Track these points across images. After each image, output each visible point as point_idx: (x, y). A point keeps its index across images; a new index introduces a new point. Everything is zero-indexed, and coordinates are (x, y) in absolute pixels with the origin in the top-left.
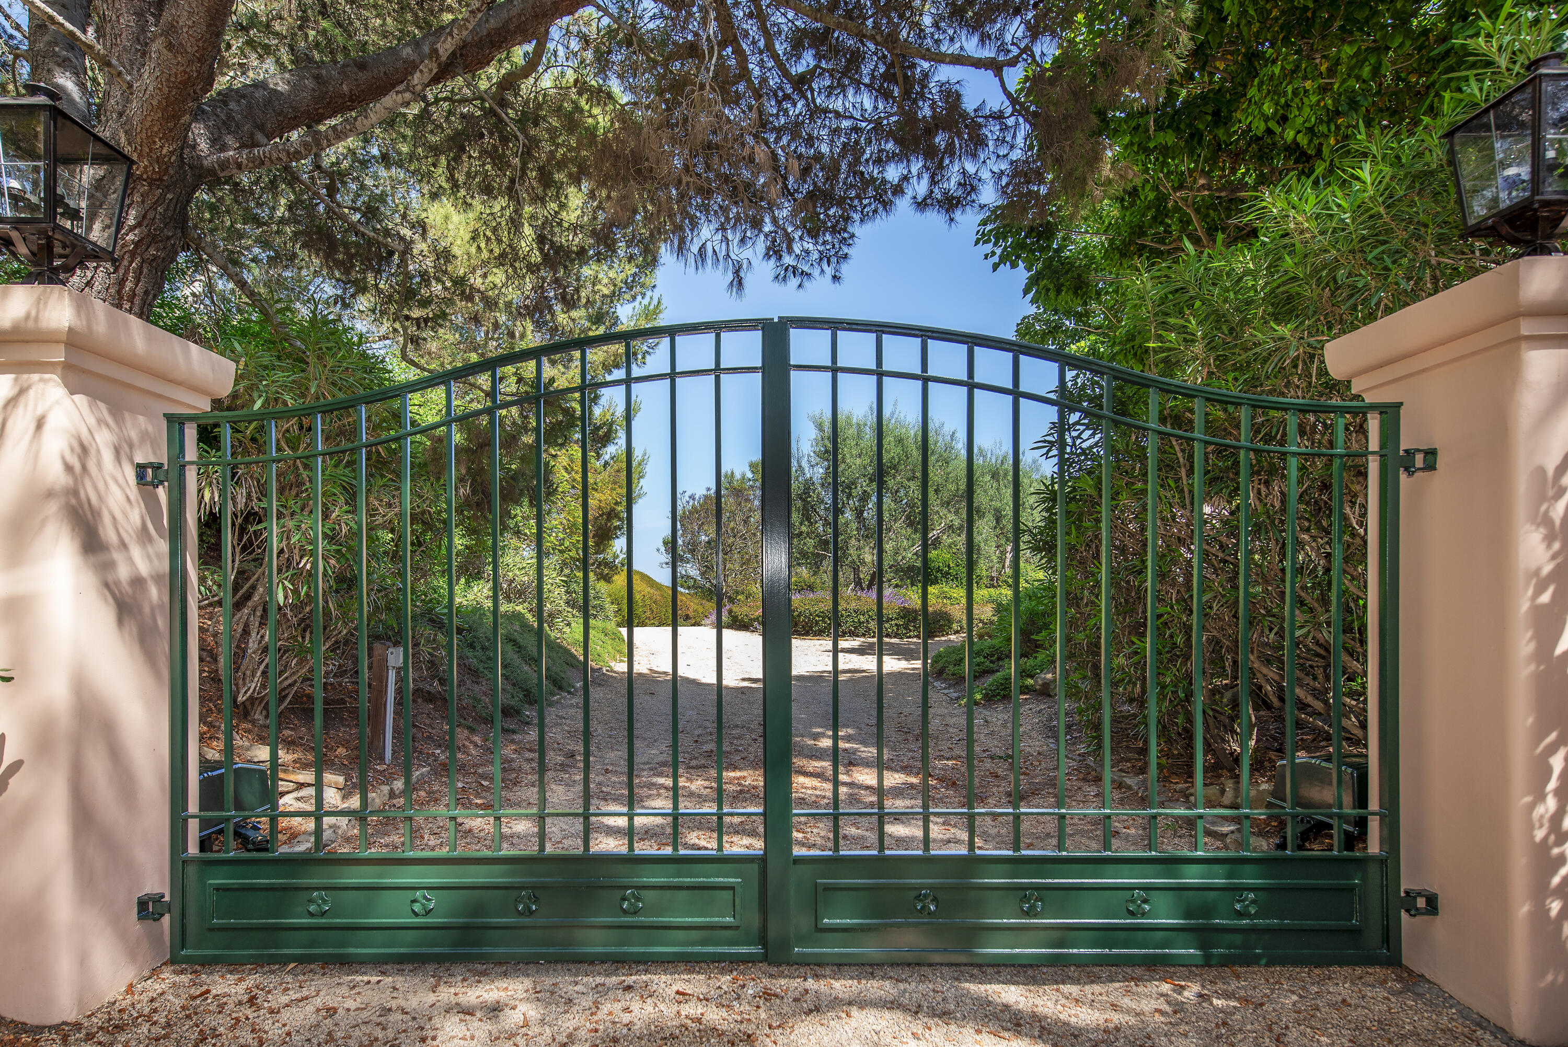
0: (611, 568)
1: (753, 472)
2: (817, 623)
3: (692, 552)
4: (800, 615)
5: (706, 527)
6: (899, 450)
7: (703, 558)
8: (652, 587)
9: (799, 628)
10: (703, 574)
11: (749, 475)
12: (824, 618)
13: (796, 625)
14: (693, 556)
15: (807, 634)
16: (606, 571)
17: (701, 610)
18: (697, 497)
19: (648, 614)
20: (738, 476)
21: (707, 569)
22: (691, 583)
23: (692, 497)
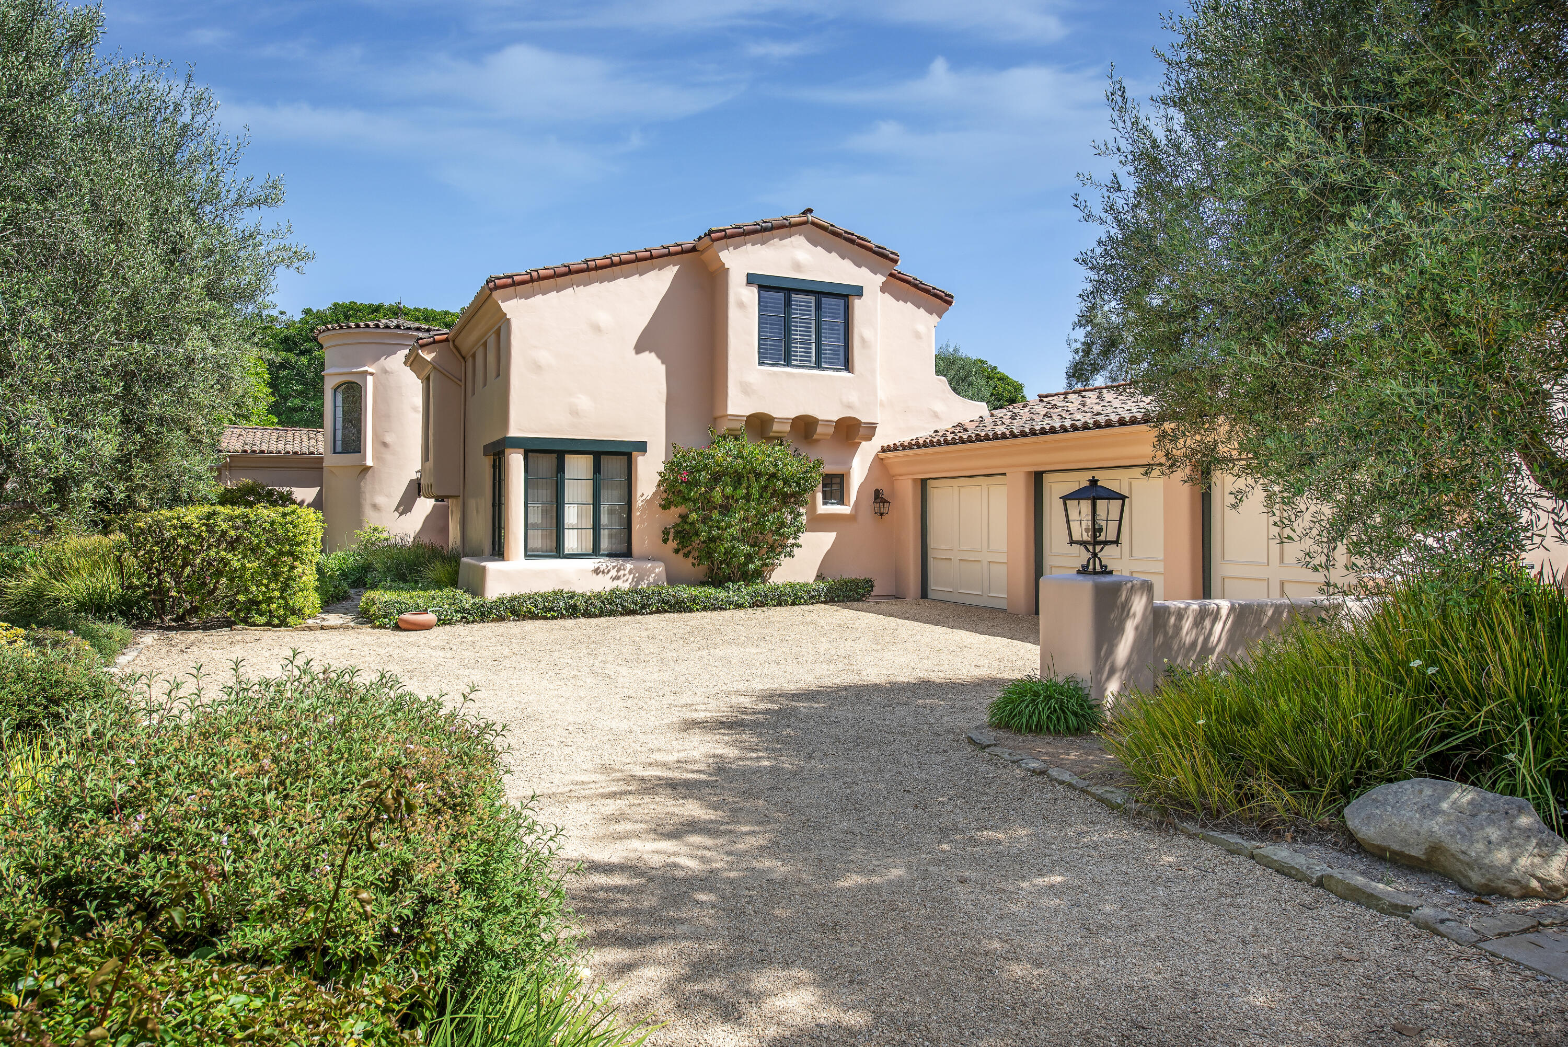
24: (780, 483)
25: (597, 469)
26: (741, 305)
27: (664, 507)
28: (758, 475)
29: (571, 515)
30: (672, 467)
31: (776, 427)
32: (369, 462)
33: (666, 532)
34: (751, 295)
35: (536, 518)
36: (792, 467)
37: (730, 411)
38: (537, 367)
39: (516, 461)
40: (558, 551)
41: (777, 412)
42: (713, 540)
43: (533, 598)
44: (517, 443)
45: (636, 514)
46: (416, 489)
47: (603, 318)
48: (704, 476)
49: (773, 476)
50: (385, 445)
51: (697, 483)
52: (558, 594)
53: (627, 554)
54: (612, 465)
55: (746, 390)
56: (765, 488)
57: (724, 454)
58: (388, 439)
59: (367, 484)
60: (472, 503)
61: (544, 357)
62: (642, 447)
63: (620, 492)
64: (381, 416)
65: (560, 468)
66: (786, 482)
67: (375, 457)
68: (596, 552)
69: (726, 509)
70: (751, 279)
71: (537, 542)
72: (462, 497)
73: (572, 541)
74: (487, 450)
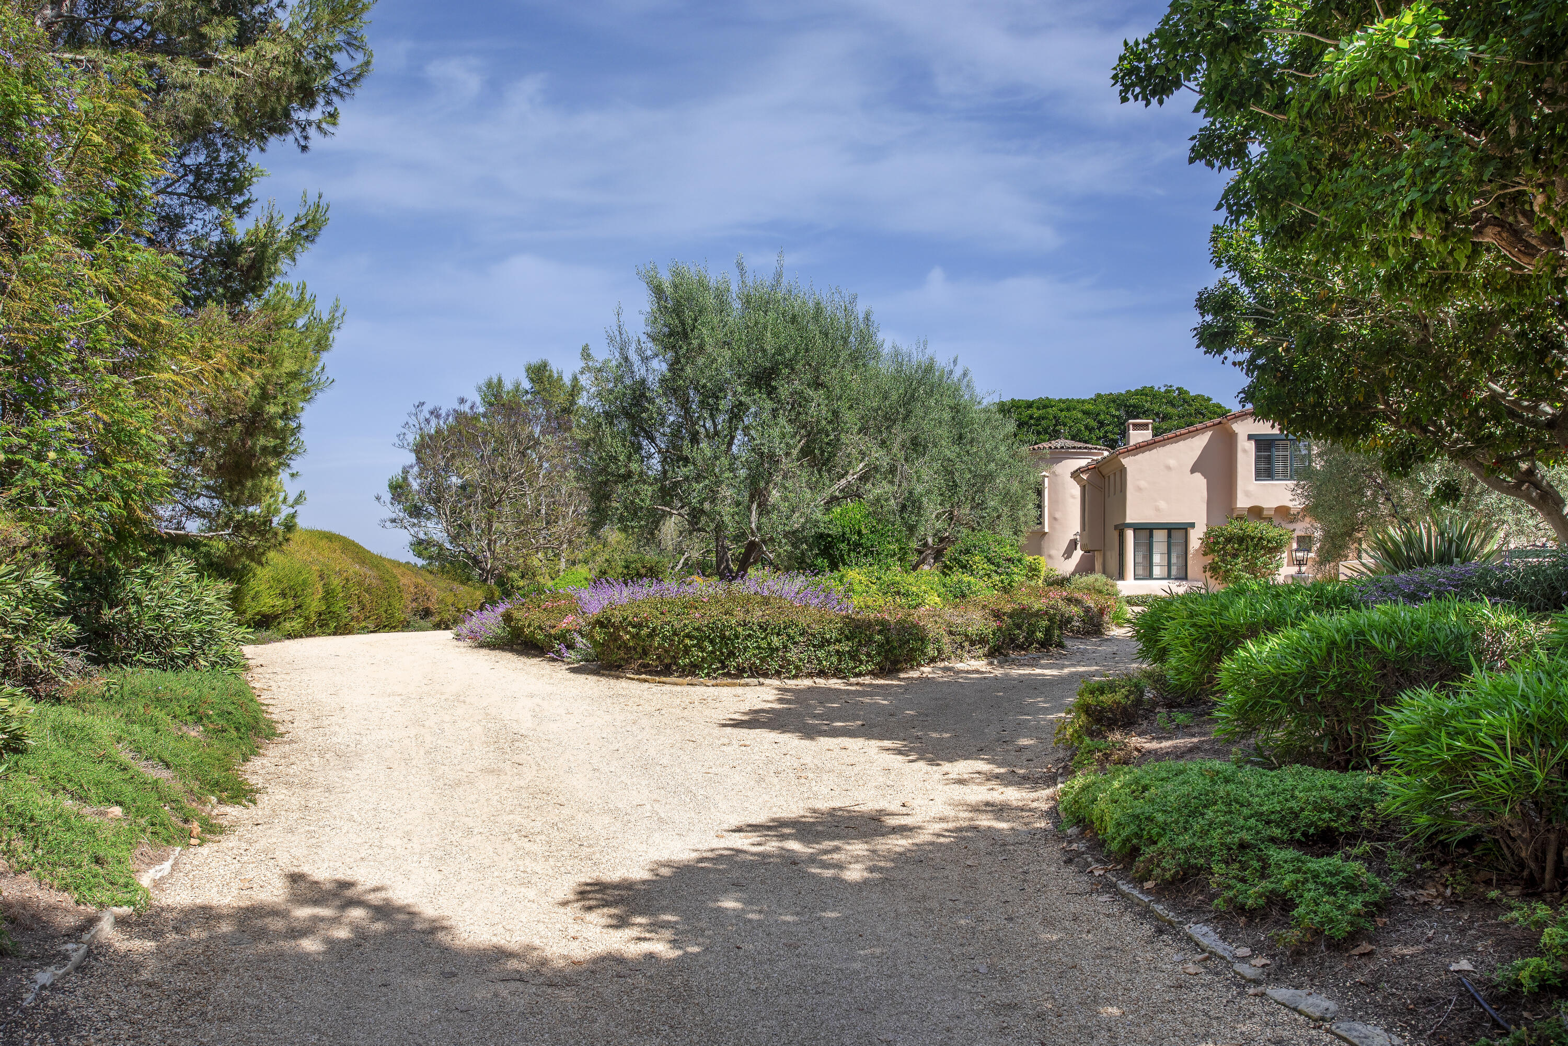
0: (262, 534)
1: (532, 380)
2: (687, 651)
3: (436, 502)
4: (653, 634)
5: (458, 463)
6: (793, 331)
7: (453, 512)
8: (363, 563)
9: (651, 660)
10: (454, 539)
11: (526, 385)
12: (700, 640)
13: (645, 653)
14: (437, 509)
15: (666, 671)
16: (253, 541)
17: (450, 600)
18: (443, 413)
19: (355, 611)
20: (508, 385)
21: (461, 530)
22: (434, 550)
23: (435, 413)
24: (1265, 543)
25: (1169, 536)
26: (1245, 451)
27: (1205, 554)
28: (1252, 538)
29: (1157, 558)
30: (1208, 535)
31: (1265, 513)
32: (1046, 530)
33: (1205, 568)
34: (1251, 446)
35: (1140, 559)
36: (1273, 533)
37: (1239, 505)
38: (1139, 489)
39: (1130, 534)
40: (1150, 577)
41: (1265, 505)
42: (1228, 571)
43: (1137, 597)
44: (1130, 526)
45: (1190, 556)
46: (1073, 545)
47: (1172, 462)
48: (1221, 539)
49: (1261, 538)
50: (1055, 519)
51: (1219, 543)
52: (1148, 596)
53: (1185, 578)
54: (1177, 536)
55: (1247, 494)
56: (1257, 545)
57: (1233, 528)
58: (1057, 515)
59: (1045, 543)
60: (1108, 554)
61: (1143, 484)
62: (1192, 525)
63: (1182, 548)
64: (1054, 502)
65: (1151, 536)
66: (1269, 541)
67: (1050, 527)
68: (1169, 577)
69: (1235, 556)
70: (1250, 437)
71: (1140, 571)
72: (1103, 550)
73: (1157, 571)
74: (1116, 527)
